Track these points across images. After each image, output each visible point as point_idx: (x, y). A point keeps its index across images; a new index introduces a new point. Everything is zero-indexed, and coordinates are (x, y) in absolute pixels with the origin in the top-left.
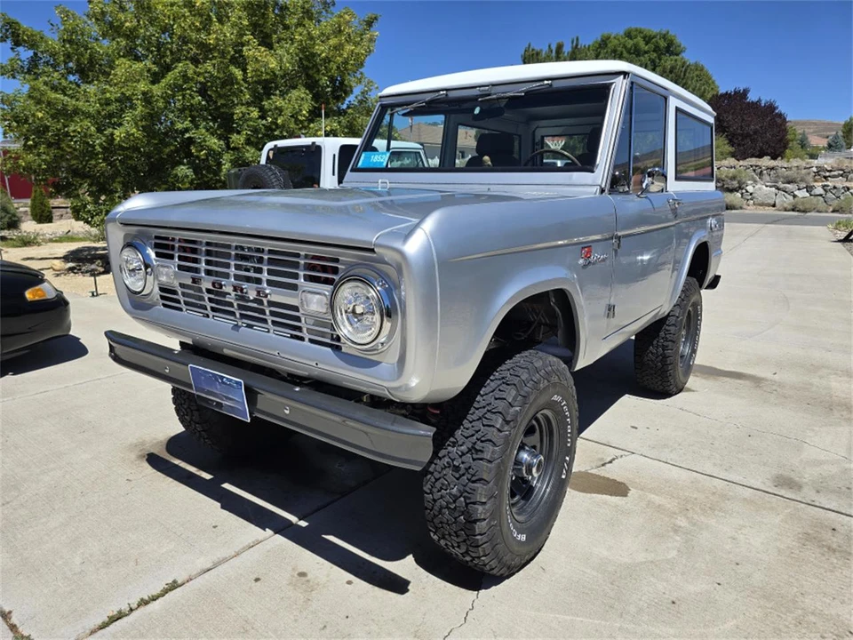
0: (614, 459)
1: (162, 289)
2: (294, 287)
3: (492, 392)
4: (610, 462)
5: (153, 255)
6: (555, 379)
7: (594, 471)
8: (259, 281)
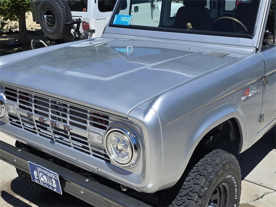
0: (264, 195)
1: (9, 115)
2: (85, 128)
3: (192, 179)
4: (262, 197)
5: (5, 98)
6: (227, 167)
7: (251, 203)
8: (65, 121)
